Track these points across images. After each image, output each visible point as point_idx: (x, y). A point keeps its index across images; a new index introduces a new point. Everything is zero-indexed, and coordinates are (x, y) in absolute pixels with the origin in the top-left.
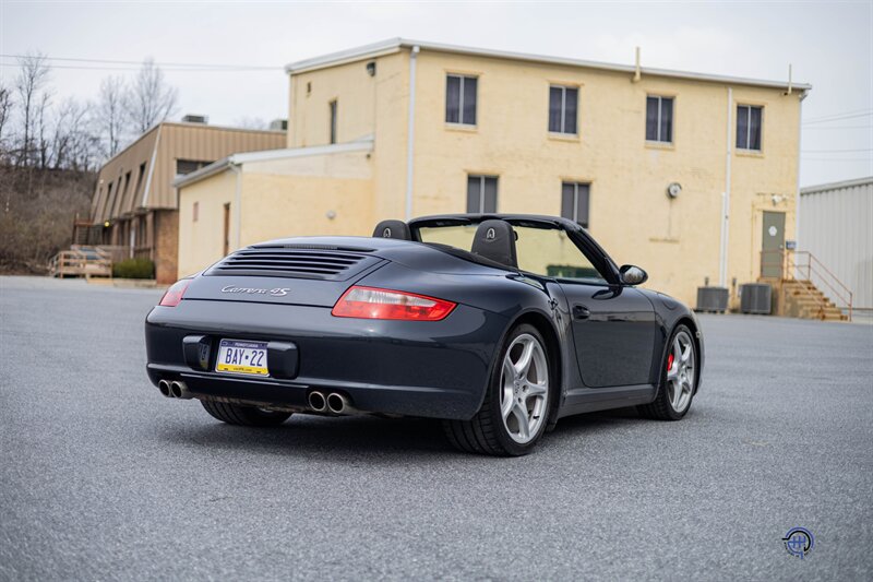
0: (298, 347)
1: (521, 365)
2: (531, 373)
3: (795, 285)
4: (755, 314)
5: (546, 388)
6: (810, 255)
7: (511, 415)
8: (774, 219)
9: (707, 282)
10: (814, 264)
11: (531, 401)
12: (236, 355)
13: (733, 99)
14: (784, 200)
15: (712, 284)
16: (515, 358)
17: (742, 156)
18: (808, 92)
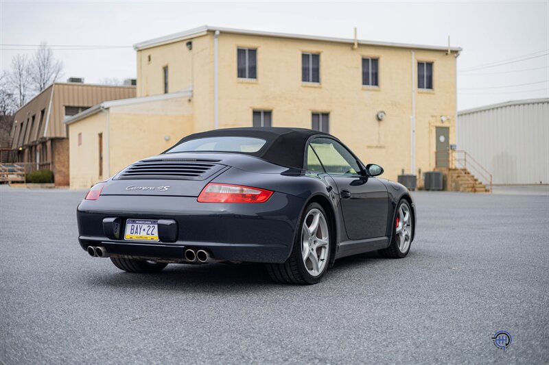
0: (177, 223)
1: (312, 228)
2: (318, 233)
3: (457, 171)
4: (433, 190)
5: (327, 242)
6: (465, 153)
7: (308, 259)
8: (442, 131)
9: (403, 171)
10: (467, 158)
11: (319, 250)
12: (137, 229)
13: (415, 58)
14: (448, 119)
15: (406, 173)
16: (309, 224)
17: (422, 93)
18: (461, 53)
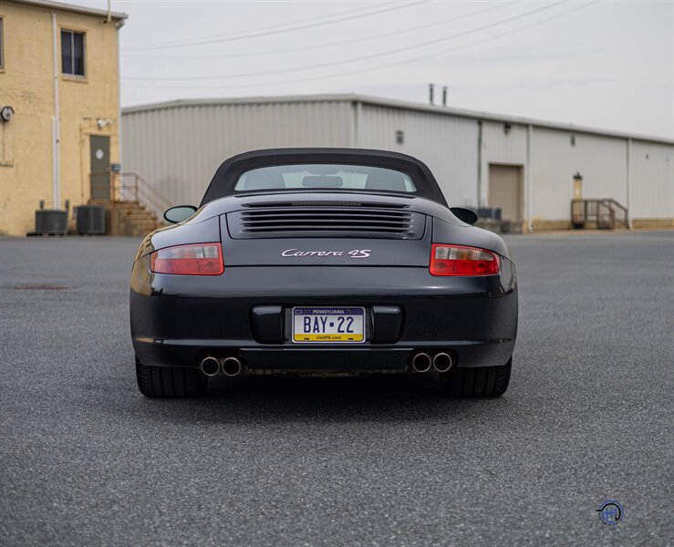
0: (403, 310)
3: (127, 205)
4: (90, 235)
6: (137, 178)
8: (100, 142)
9: (42, 204)
10: (140, 185)
12: (316, 323)
13: (55, 26)
14: (108, 125)
15: (47, 207)
17: (69, 81)
18: (126, 21)
